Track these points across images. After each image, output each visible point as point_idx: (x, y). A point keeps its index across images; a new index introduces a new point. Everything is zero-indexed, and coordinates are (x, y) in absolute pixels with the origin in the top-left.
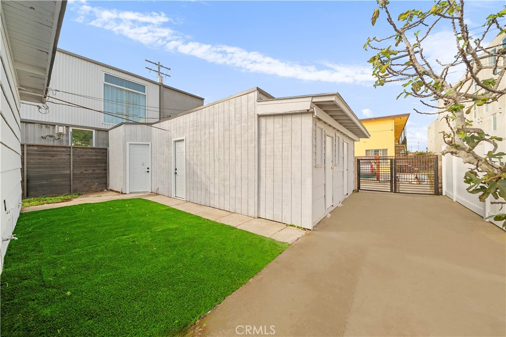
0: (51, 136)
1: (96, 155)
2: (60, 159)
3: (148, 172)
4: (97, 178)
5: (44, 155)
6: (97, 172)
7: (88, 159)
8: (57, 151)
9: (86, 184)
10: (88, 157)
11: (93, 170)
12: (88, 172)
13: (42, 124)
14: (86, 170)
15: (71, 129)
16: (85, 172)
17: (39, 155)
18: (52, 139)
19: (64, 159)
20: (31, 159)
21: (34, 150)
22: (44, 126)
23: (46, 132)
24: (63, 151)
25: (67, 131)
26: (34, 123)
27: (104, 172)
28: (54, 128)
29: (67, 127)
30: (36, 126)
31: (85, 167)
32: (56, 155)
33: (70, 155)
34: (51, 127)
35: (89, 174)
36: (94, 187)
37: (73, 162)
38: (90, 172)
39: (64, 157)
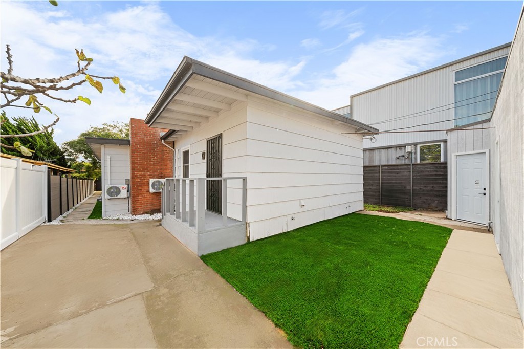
0: (403, 156)
1: (436, 171)
2: (403, 176)
3: (485, 194)
4: (437, 196)
5: (391, 173)
6: (437, 189)
7: (427, 176)
8: (401, 169)
9: (425, 201)
10: (427, 173)
11: (433, 187)
12: (427, 189)
13: (396, 147)
14: (425, 187)
15: (418, 147)
16: (424, 189)
17: (389, 173)
18: (404, 158)
19: (406, 176)
20: (384, 176)
21: (386, 170)
22: (398, 148)
23: (400, 153)
24: (405, 169)
25: (416, 150)
26: (392, 148)
27: (445, 189)
28: (405, 149)
29: (415, 145)
30: (393, 149)
31: (424, 183)
32: (400, 172)
33: (410, 172)
34: (403, 148)
35: (428, 191)
36: (434, 205)
37: (413, 178)
38: (429, 188)
39: (405, 174)
